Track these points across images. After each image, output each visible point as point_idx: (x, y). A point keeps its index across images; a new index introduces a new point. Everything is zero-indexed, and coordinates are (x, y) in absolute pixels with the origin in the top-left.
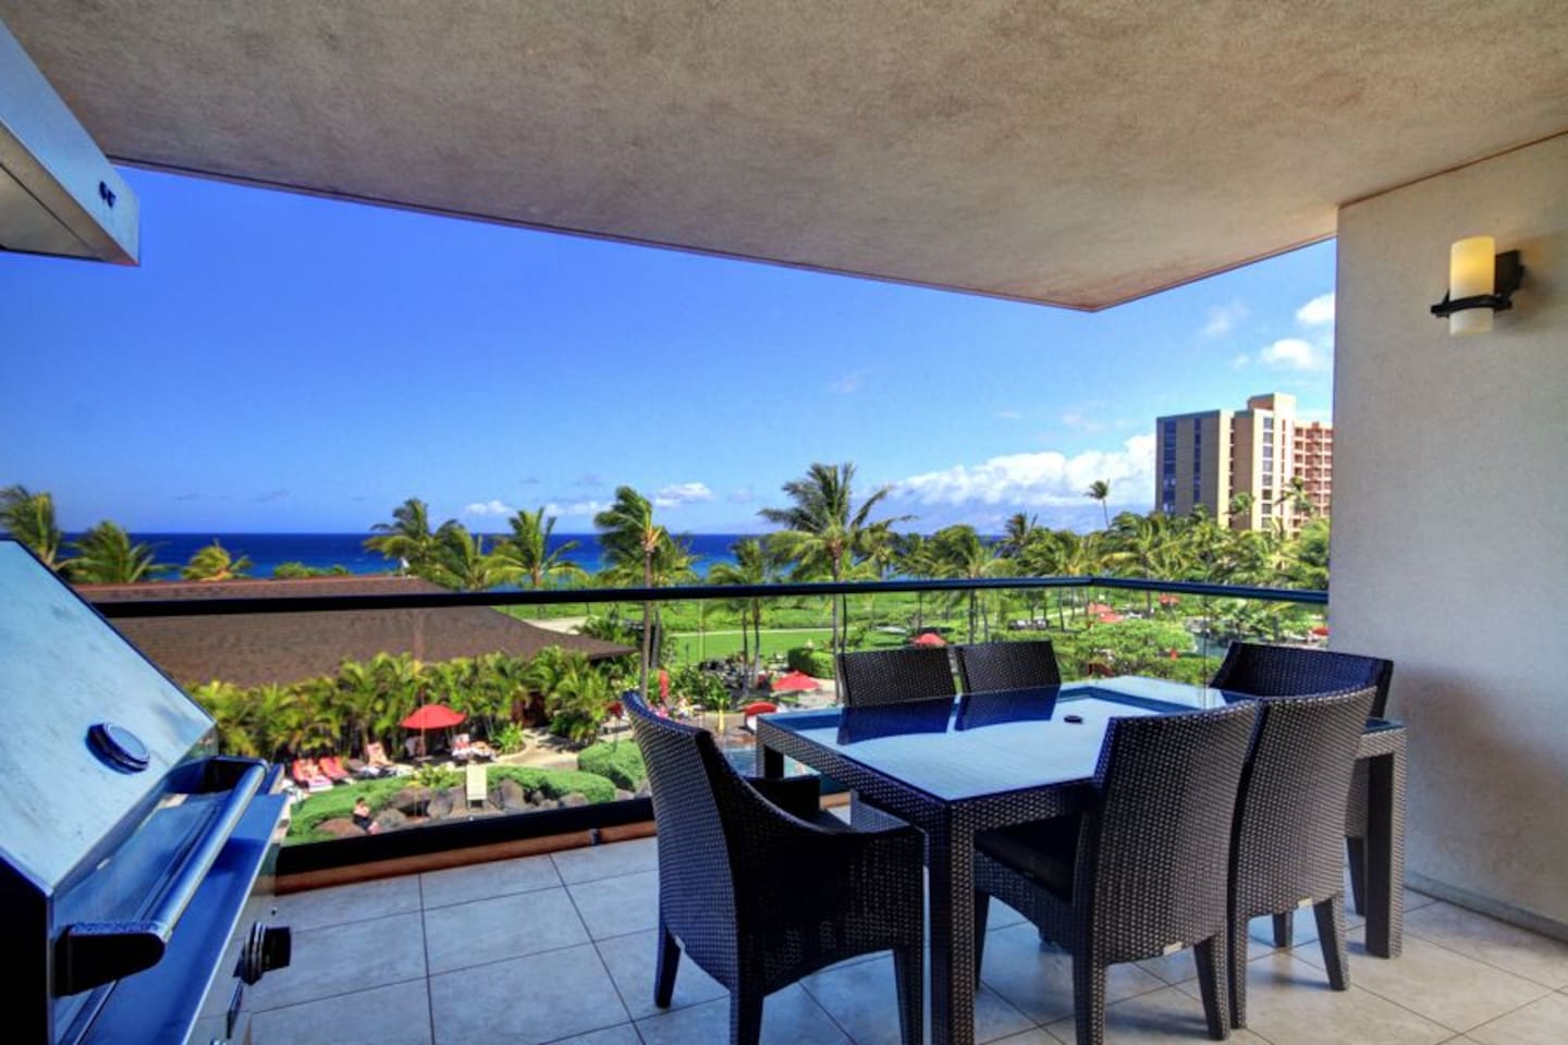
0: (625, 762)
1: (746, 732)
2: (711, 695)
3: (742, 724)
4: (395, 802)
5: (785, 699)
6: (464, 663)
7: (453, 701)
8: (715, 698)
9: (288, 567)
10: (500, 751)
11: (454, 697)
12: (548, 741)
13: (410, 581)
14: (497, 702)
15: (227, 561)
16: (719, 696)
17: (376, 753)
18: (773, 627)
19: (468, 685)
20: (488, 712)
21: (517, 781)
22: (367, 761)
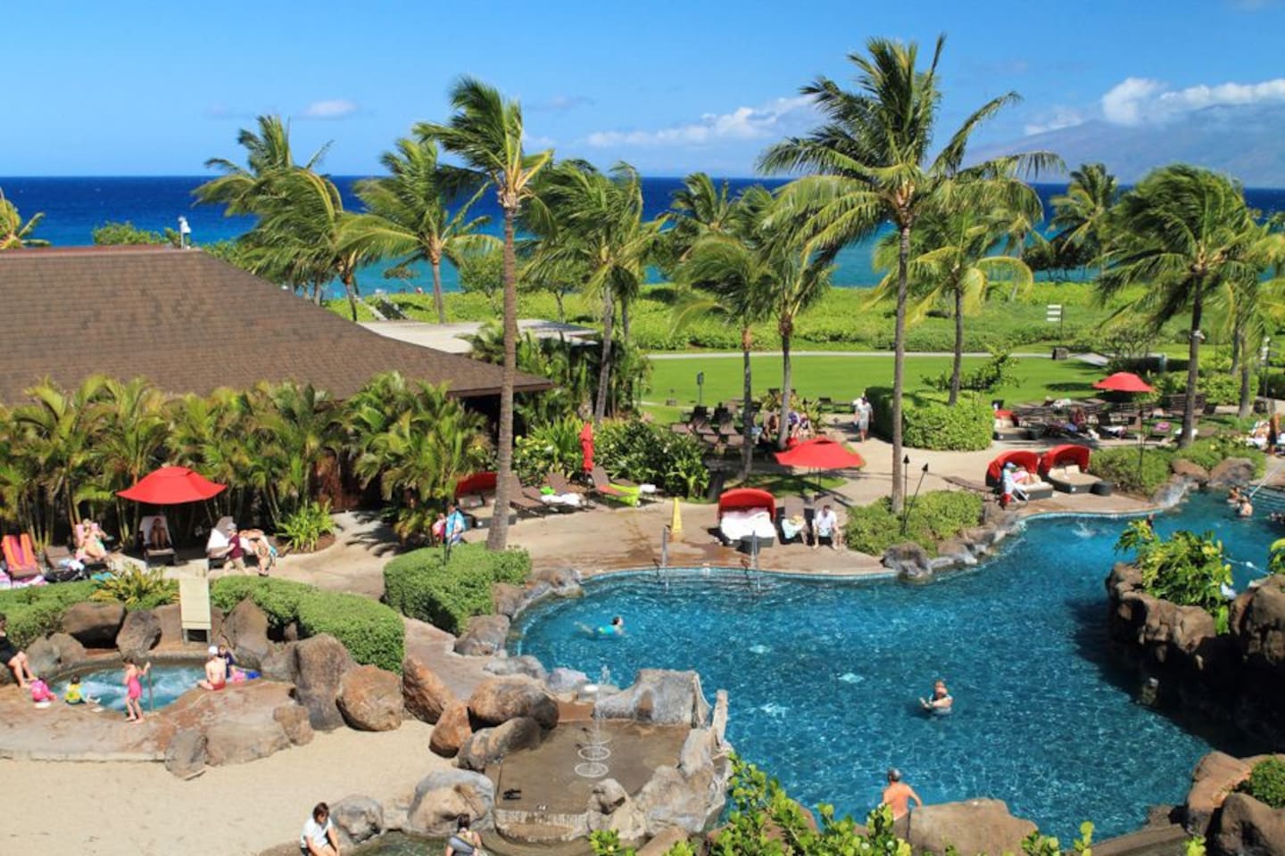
0: (454, 585)
1: (716, 539)
2: (676, 470)
3: (713, 524)
4: (67, 623)
5: (816, 481)
6: (228, 396)
7: (209, 459)
8: (683, 475)
9: (111, 230)
10: (287, 546)
11: (209, 452)
12: (371, 534)
13: (188, 255)
14: (280, 466)
15: (17, 220)
16: (689, 472)
17: (90, 537)
18: (881, 348)
19: (234, 433)
20: (261, 480)
21: (259, 604)
22: (73, 548)
